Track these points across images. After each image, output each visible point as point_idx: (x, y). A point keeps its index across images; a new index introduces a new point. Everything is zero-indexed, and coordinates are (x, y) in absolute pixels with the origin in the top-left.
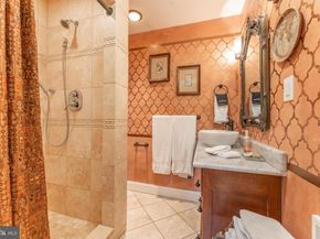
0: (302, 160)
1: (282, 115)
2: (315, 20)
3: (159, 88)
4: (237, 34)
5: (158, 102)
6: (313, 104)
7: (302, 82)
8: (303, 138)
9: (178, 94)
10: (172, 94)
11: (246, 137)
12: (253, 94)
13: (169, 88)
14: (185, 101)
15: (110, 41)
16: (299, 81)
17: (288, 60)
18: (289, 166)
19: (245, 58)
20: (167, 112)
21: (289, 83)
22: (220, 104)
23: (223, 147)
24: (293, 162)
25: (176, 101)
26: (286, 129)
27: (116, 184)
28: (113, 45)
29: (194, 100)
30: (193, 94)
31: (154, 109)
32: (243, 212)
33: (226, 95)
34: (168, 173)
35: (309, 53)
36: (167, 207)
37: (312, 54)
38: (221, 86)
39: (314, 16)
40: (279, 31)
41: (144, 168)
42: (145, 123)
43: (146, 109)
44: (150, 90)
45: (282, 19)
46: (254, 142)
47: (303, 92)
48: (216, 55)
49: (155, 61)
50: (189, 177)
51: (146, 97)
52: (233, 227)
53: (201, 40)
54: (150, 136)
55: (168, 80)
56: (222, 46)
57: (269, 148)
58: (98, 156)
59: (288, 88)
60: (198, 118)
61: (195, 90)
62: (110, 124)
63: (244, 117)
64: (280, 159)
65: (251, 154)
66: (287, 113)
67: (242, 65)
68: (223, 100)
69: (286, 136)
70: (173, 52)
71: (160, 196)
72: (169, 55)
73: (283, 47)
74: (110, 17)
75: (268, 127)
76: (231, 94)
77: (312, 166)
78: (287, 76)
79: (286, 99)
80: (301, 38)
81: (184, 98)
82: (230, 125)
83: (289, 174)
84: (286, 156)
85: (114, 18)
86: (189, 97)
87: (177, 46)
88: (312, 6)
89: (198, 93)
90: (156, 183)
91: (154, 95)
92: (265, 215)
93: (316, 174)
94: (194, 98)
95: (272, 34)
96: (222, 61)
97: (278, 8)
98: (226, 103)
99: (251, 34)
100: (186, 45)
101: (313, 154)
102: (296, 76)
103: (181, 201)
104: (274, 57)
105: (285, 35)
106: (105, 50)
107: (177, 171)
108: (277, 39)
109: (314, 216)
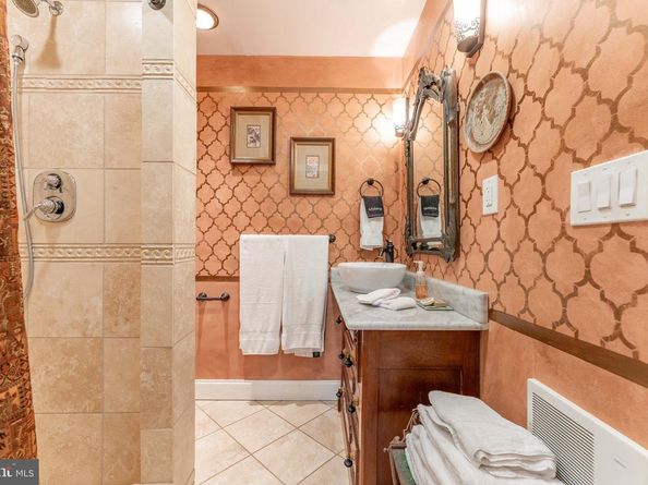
0: (511, 303)
1: (479, 235)
2: (529, 99)
3: (252, 177)
4: (397, 91)
5: (251, 207)
6: (527, 220)
7: (511, 187)
8: (512, 270)
9: (293, 193)
10: (281, 191)
11: (420, 272)
12: (423, 198)
13: (274, 179)
14: (305, 206)
15: (160, 68)
16: (506, 184)
17: (489, 151)
18: (491, 314)
19: (413, 137)
20: (270, 227)
21: (491, 185)
22: (371, 215)
23: (388, 291)
24: (497, 307)
25: (289, 205)
26: (486, 258)
27: (176, 387)
28: (167, 77)
29: (323, 205)
30: (322, 194)
31: (242, 220)
32: (434, 395)
33: (380, 198)
34: (275, 351)
35: (520, 145)
36: (274, 420)
37: (526, 147)
38: (370, 182)
39: (528, 93)
40: (475, 103)
41: (221, 346)
42: (222, 252)
43: (223, 221)
44: (233, 180)
45: (480, 87)
46: (433, 280)
47: (512, 202)
48: (362, 123)
49: (243, 121)
50: (316, 355)
51: (223, 194)
52: (418, 422)
53: (336, 91)
54: (237, 279)
55: (271, 163)
56: (372, 108)
57: (460, 288)
58: (125, 328)
59: (489, 194)
60: (332, 240)
61: (324, 185)
62: (162, 253)
63: (412, 239)
64: (478, 304)
65: (430, 300)
66: (487, 233)
67: (409, 148)
68: (375, 207)
69: (486, 268)
70: (281, 107)
71: (256, 401)
72: (273, 111)
73: (481, 129)
74: (159, 13)
75: (457, 255)
76: (388, 196)
77: (526, 309)
78: (488, 175)
79: (486, 211)
80: (510, 121)
81: (305, 200)
82: (388, 253)
83: (492, 326)
84: (486, 299)
85: (170, 16)
86: (314, 200)
87: (290, 96)
88: (525, 77)
89: (331, 193)
90: (246, 375)
91: (242, 192)
92: (458, 393)
93: (531, 320)
94: (324, 201)
95: (462, 104)
96: (372, 136)
97: (473, 66)
98: (381, 213)
99: (426, 97)
100: (309, 96)
101: (527, 292)
102: (501, 176)
103: (301, 402)
104: (466, 142)
105: (486, 112)
106: (145, 84)
107: (293, 346)
108: (473, 114)
109: (529, 380)
